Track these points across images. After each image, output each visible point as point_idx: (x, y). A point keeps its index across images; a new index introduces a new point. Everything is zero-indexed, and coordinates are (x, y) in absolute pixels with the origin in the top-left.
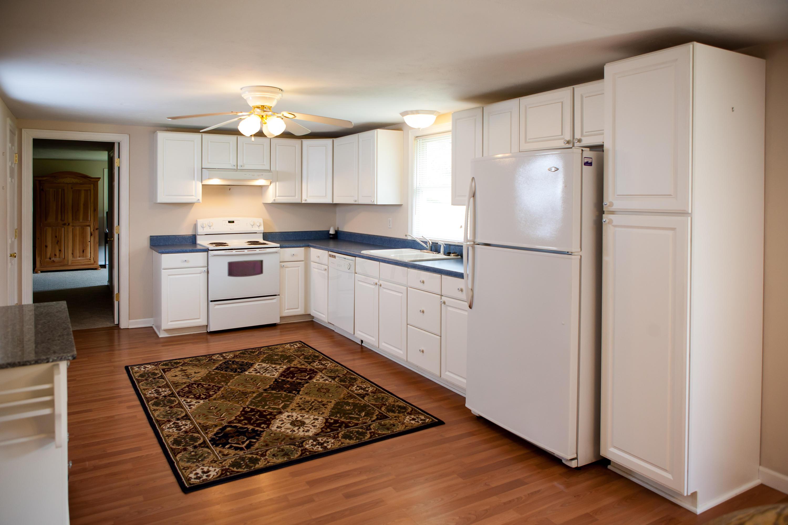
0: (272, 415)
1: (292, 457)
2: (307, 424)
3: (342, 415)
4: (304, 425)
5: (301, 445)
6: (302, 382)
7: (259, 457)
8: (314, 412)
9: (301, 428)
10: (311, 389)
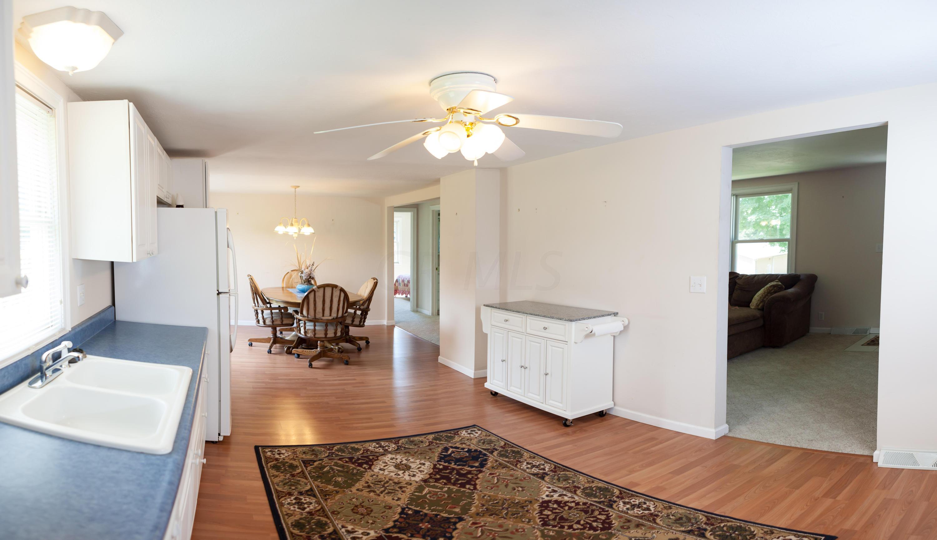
0: (434, 478)
1: (407, 439)
2: (393, 465)
3: (351, 471)
4: (395, 465)
5: (399, 448)
6: (396, 533)
7: (435, 441)
8: (383, 478)
9: (399, 462)
10: (382, 515)
